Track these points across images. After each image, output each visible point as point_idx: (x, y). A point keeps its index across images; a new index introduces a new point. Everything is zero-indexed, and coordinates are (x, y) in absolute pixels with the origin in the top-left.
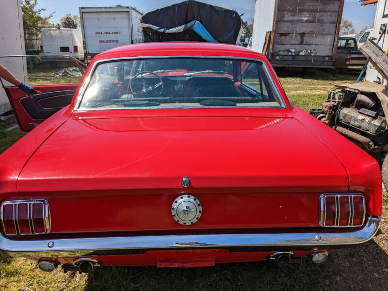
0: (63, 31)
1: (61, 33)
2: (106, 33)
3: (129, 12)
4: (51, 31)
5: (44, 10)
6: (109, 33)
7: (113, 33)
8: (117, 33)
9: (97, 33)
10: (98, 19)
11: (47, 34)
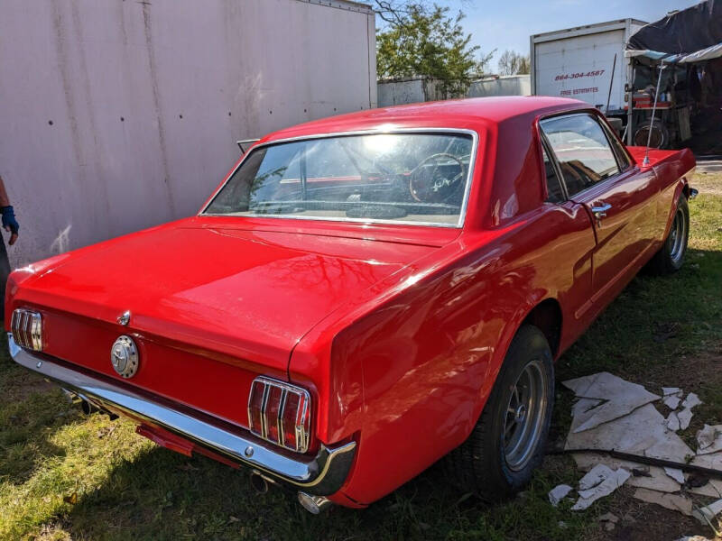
0: (503, 82)
1: (500, 84)
2: (574, 76)
3: (624, 29)
4: (485, 84)
5: (479, 47)
6: (582, 75)
7: (588, 75)
8: (597, 73)
9: (557, 78)
10: (563, 51)
11: (477, 88)
